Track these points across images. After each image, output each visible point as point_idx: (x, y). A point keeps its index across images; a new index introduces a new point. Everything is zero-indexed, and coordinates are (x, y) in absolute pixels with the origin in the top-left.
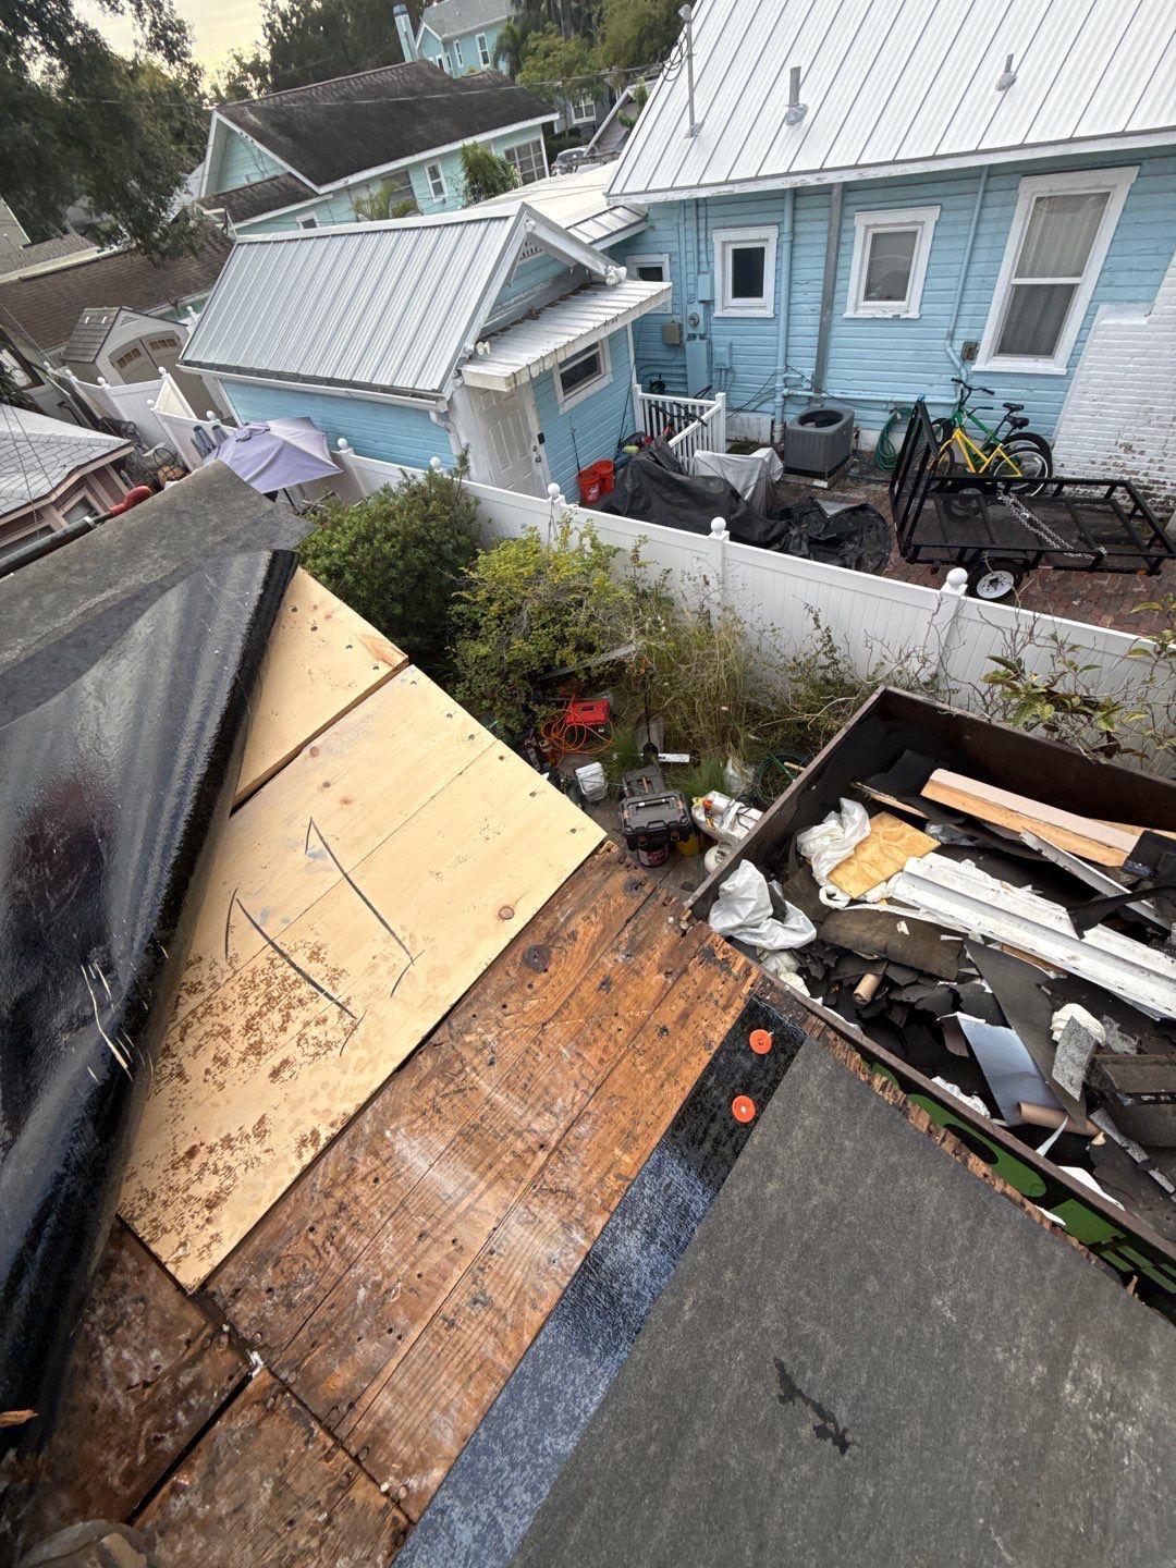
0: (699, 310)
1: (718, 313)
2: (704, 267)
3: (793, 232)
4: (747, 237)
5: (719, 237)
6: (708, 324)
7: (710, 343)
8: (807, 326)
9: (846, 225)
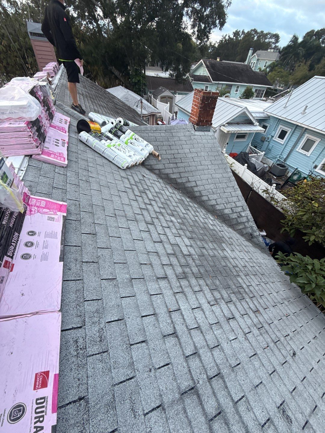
0: (270, 137)
1: (273, 139)
2: (275, 130)
3: (294, 132)
4: (285, 128)
5: (280, 126)
6: (271, 140)
7: (269, 143)
8: (288, 149)
9: (304, 135)
